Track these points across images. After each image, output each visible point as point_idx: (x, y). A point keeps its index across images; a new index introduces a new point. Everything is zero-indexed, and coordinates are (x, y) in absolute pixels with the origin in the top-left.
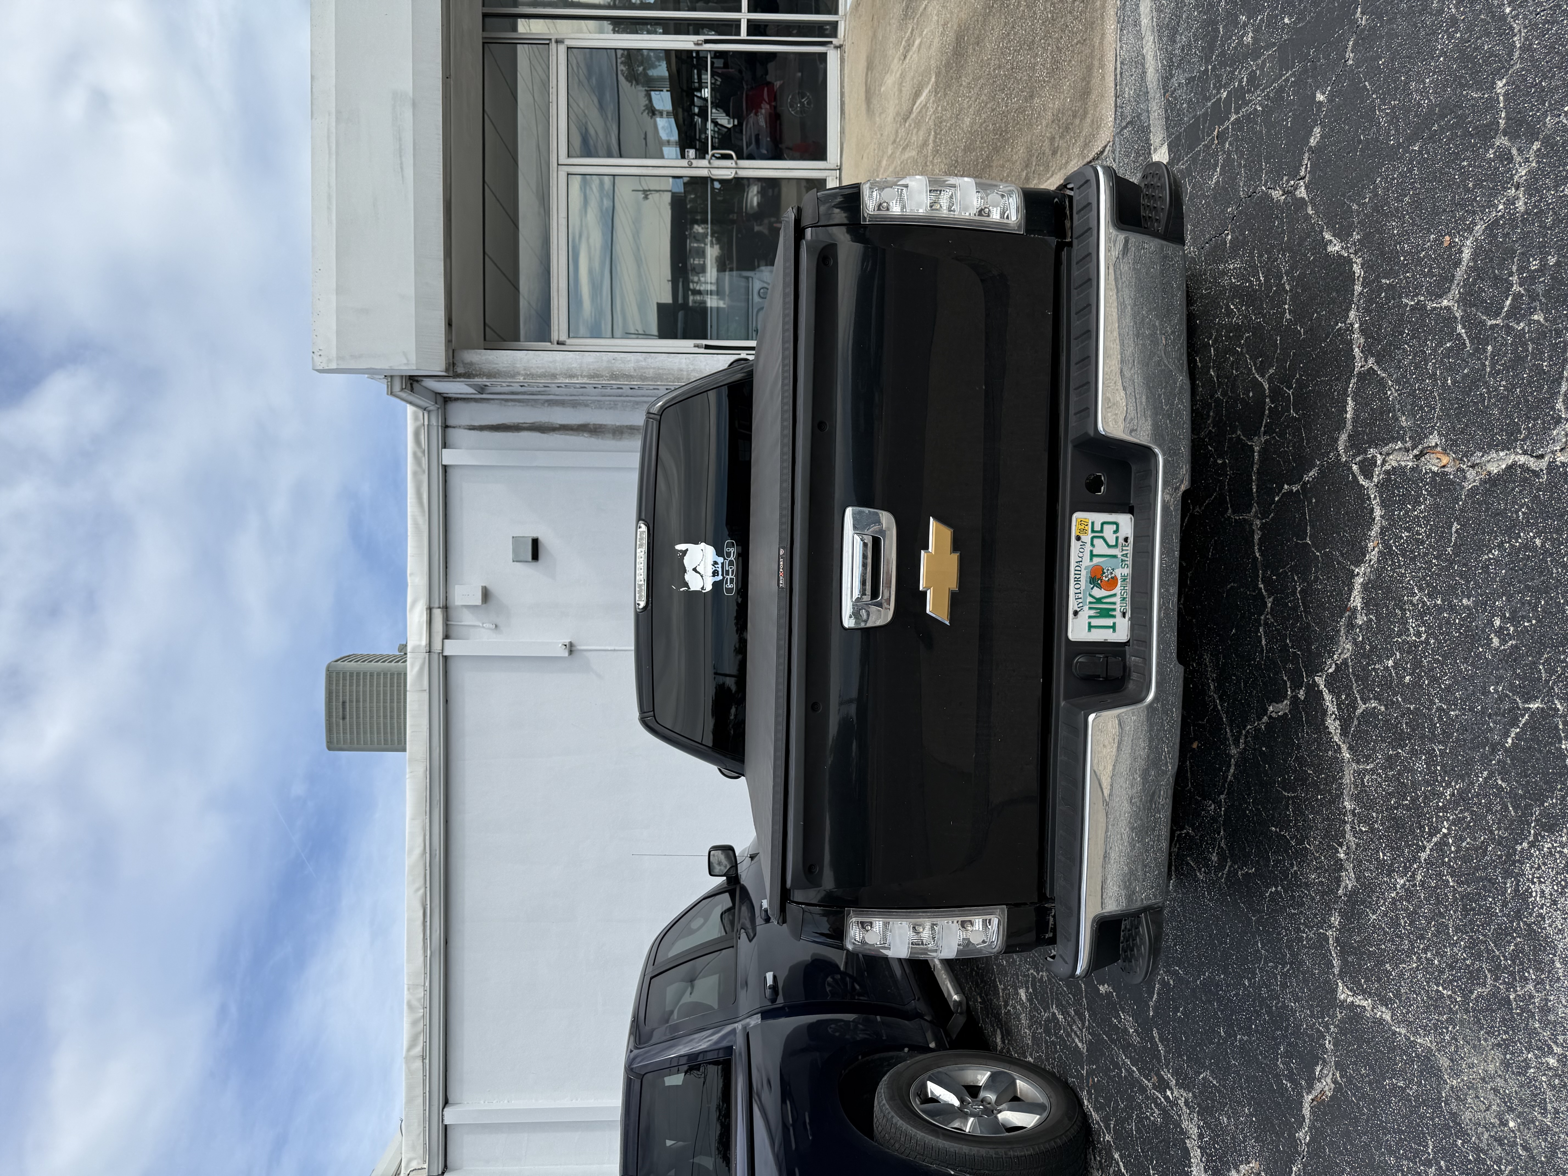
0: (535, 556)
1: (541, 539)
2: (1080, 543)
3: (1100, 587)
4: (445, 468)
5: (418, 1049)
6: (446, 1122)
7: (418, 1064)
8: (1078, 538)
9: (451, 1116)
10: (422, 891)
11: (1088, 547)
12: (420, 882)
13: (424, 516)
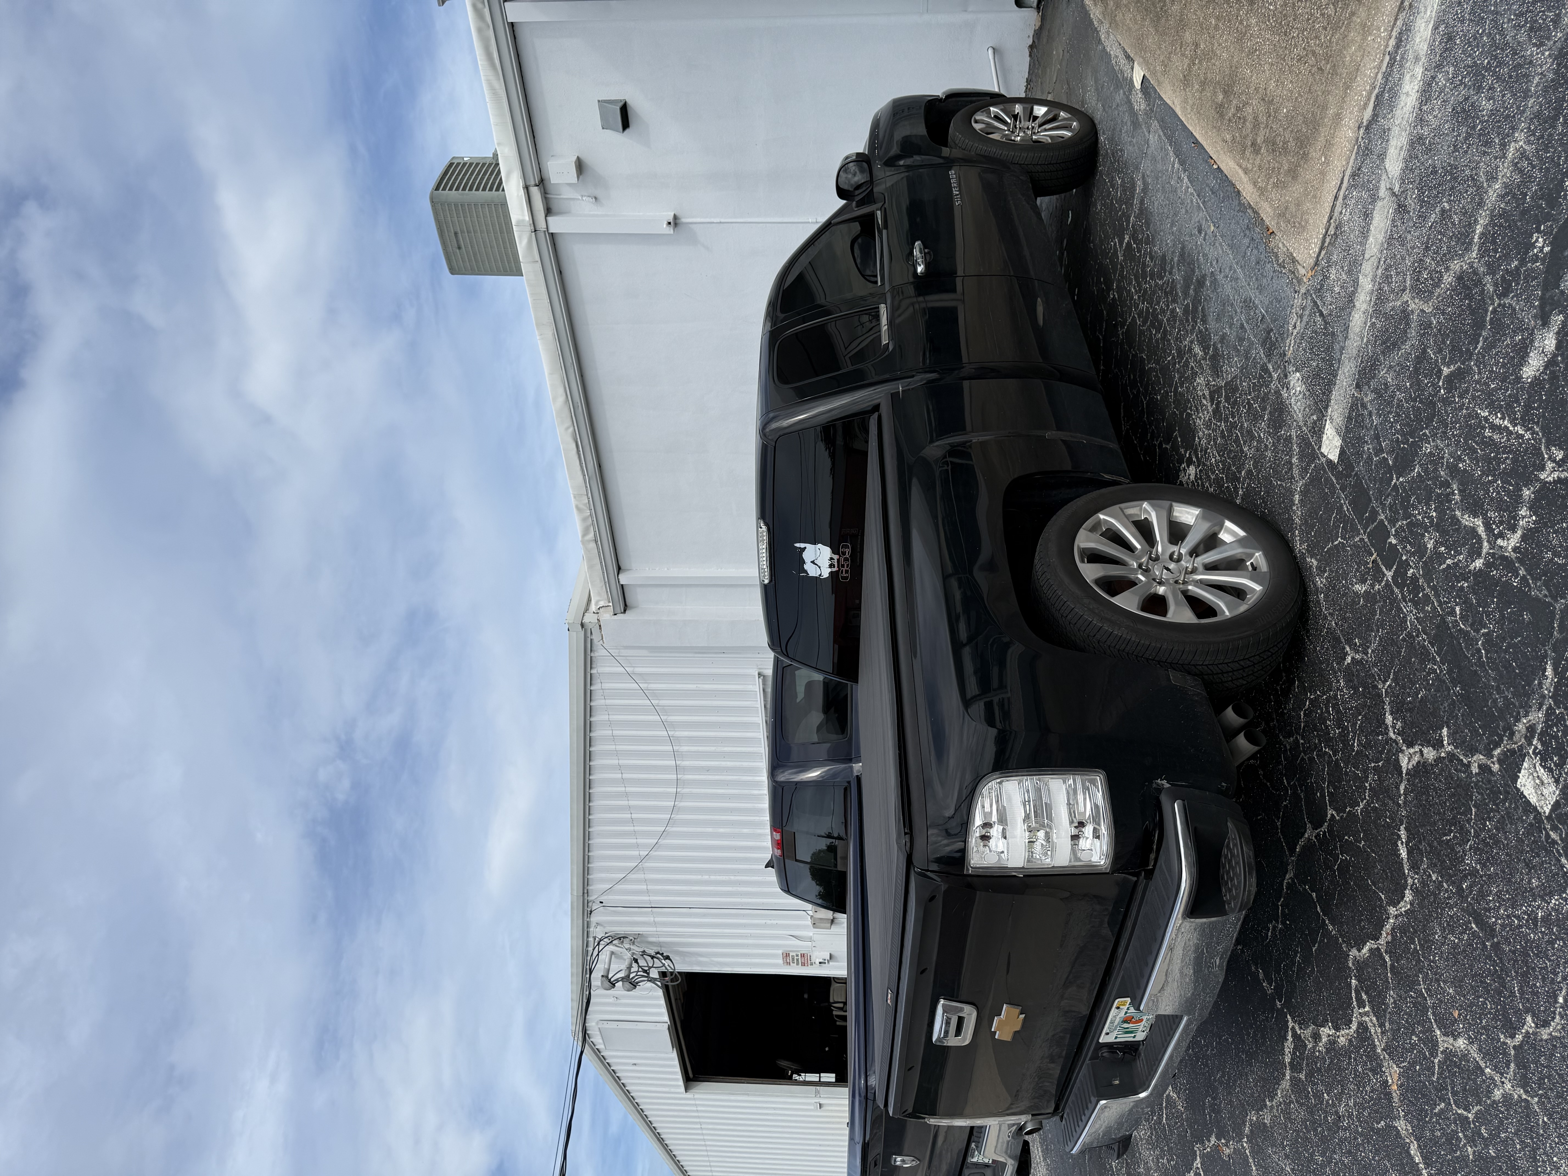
0: (626, 125)
1: (628, 103)
4: (512, 25)
5: (591, 536)
6: (622, 583)
7: (593, 545)
9: (624, 579)
10: (571, 429)
12: (568, 423)
13: (499, 79)
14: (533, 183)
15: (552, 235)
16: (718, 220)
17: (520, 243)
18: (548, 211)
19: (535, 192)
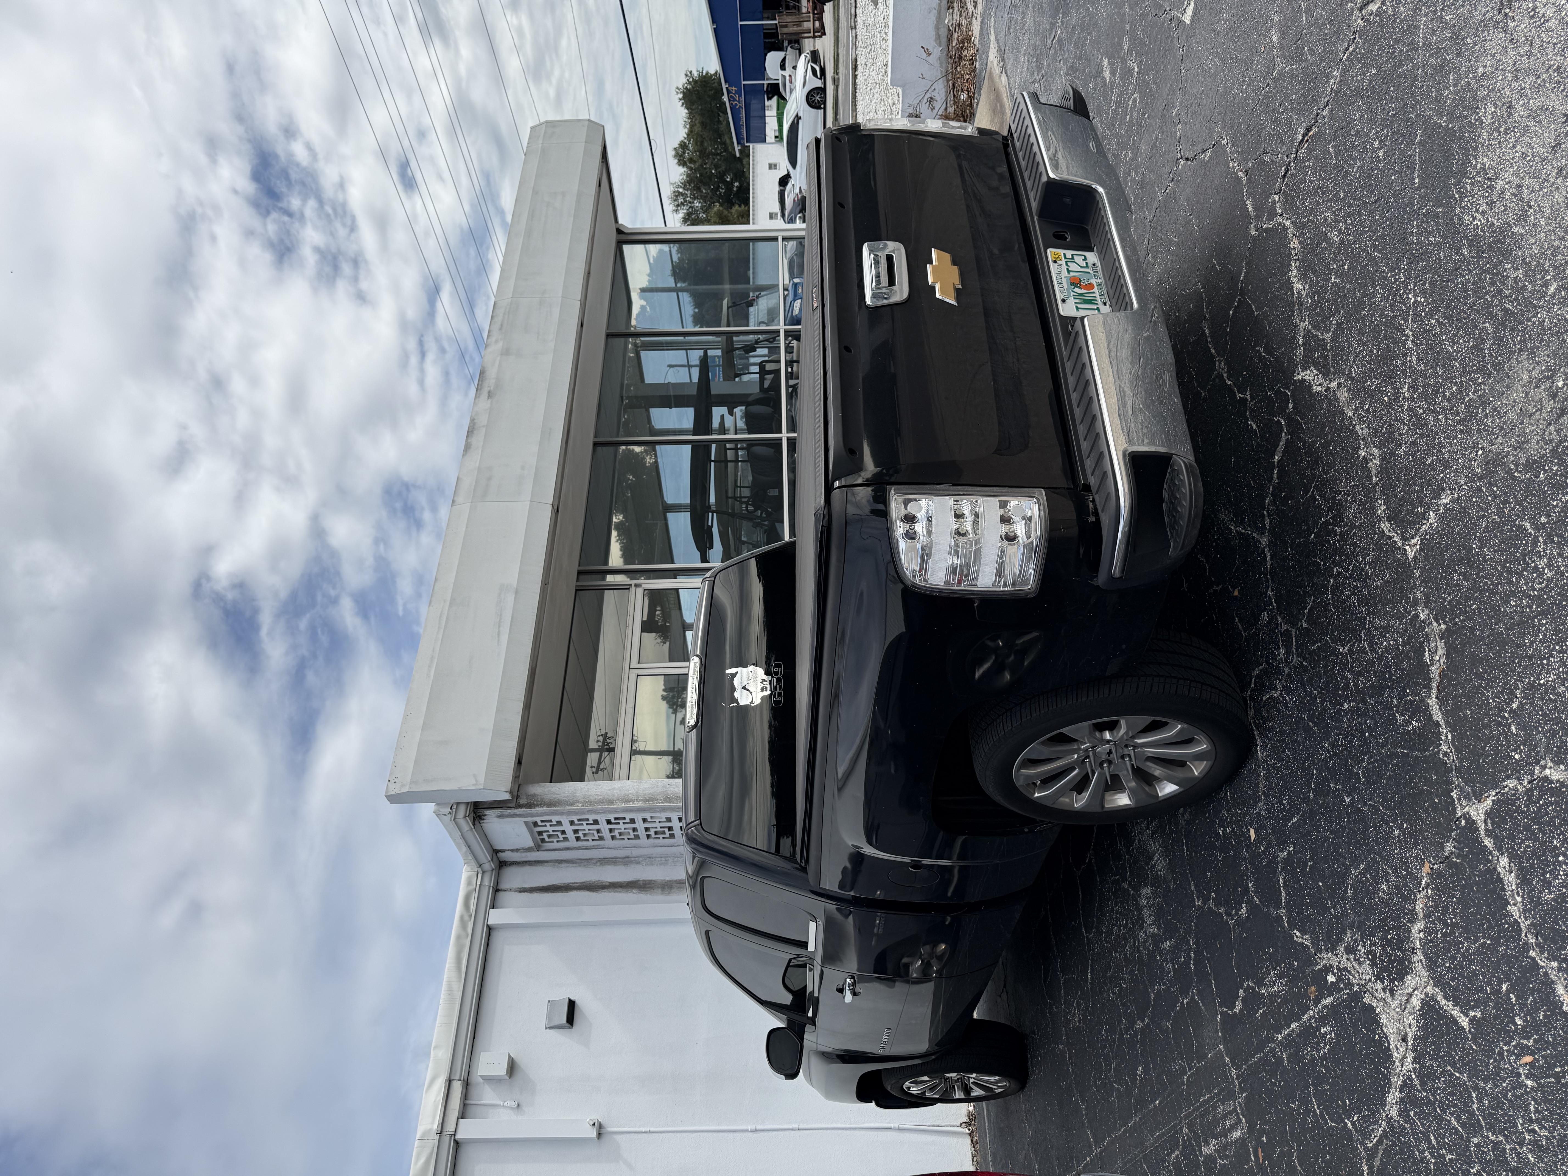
0: (571, 1019)
1: (579, 1002)
2: (1056, 265)
3: (1079, 287)
4: (490, 929)
8: (1055, 262)
11: (1064, 267)
13: (460, 981)
14: (457, 1077)
15: (457, 1143)
16: (647, 1129)
17: (416, 1163)
18: (462, 1116)
19: (457, 1087)
